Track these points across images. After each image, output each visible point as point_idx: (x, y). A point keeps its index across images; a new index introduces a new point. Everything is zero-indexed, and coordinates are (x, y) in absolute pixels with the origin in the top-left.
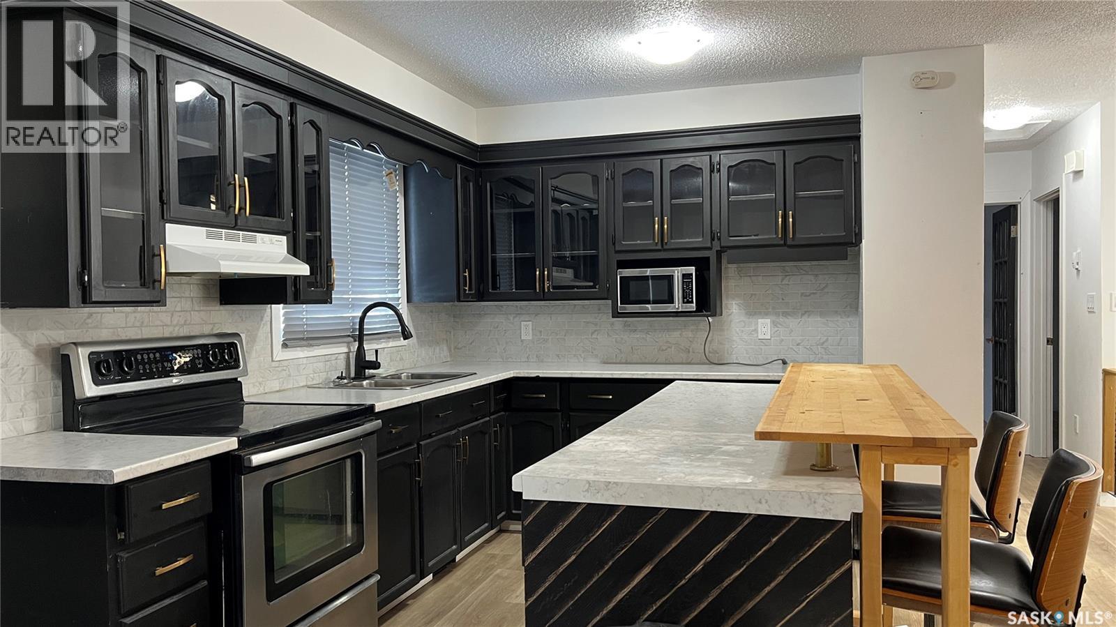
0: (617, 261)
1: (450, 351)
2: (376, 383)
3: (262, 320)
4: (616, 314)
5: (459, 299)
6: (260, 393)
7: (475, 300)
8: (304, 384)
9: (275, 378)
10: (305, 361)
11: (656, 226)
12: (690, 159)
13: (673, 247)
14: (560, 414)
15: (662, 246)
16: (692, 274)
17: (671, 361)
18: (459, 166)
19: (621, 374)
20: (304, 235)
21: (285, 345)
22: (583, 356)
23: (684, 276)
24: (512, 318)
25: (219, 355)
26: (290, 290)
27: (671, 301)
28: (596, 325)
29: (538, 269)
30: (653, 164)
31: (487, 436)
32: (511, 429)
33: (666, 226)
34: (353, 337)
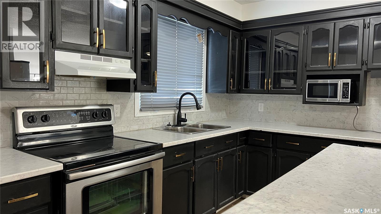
0: (307, 75)
1: (227, 114)
2: (184, 129)
3: (130, 98)
4: (305, 102)
5: (228, 92)
6: (127, 131)
7: (236, 92)
8: (152, 127)
9: (136, 124)
10: (152, 117)
11: (330, 58)
12: (352, 22)
13: (338, 68)
14: (272, 149)
15: (332, 68)
16: (349, 83)
17: (334, 127)
18: (231, 31)
19: (304, 133)
20: (140, 60)
21: (141, 110)
22: (288, 121)
23: (344, 84)
24: (254, 102)
25: (98, 115)
26: (132, 86)
27: (335, 96)
28: (295, 106)
29: (266, 79)
30: (330, 26)
31: (234, 157)
32: (248, 153)
33: (335, 58)
34: (176, 107)
